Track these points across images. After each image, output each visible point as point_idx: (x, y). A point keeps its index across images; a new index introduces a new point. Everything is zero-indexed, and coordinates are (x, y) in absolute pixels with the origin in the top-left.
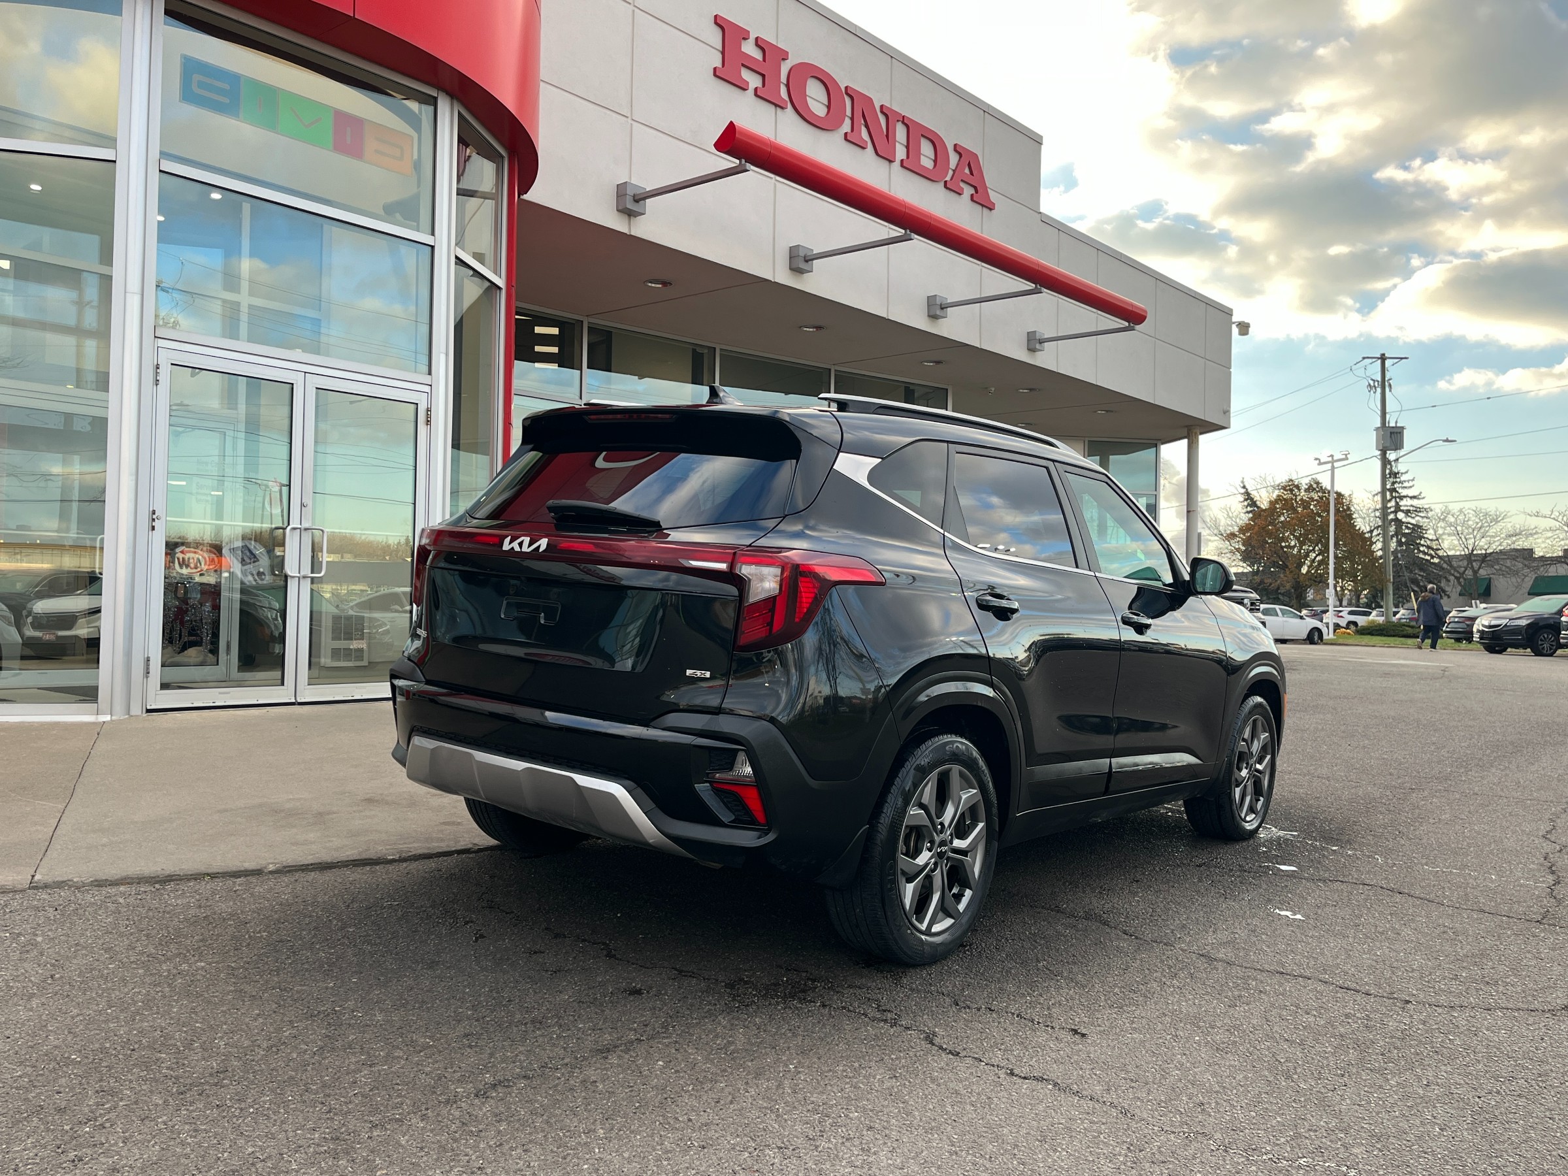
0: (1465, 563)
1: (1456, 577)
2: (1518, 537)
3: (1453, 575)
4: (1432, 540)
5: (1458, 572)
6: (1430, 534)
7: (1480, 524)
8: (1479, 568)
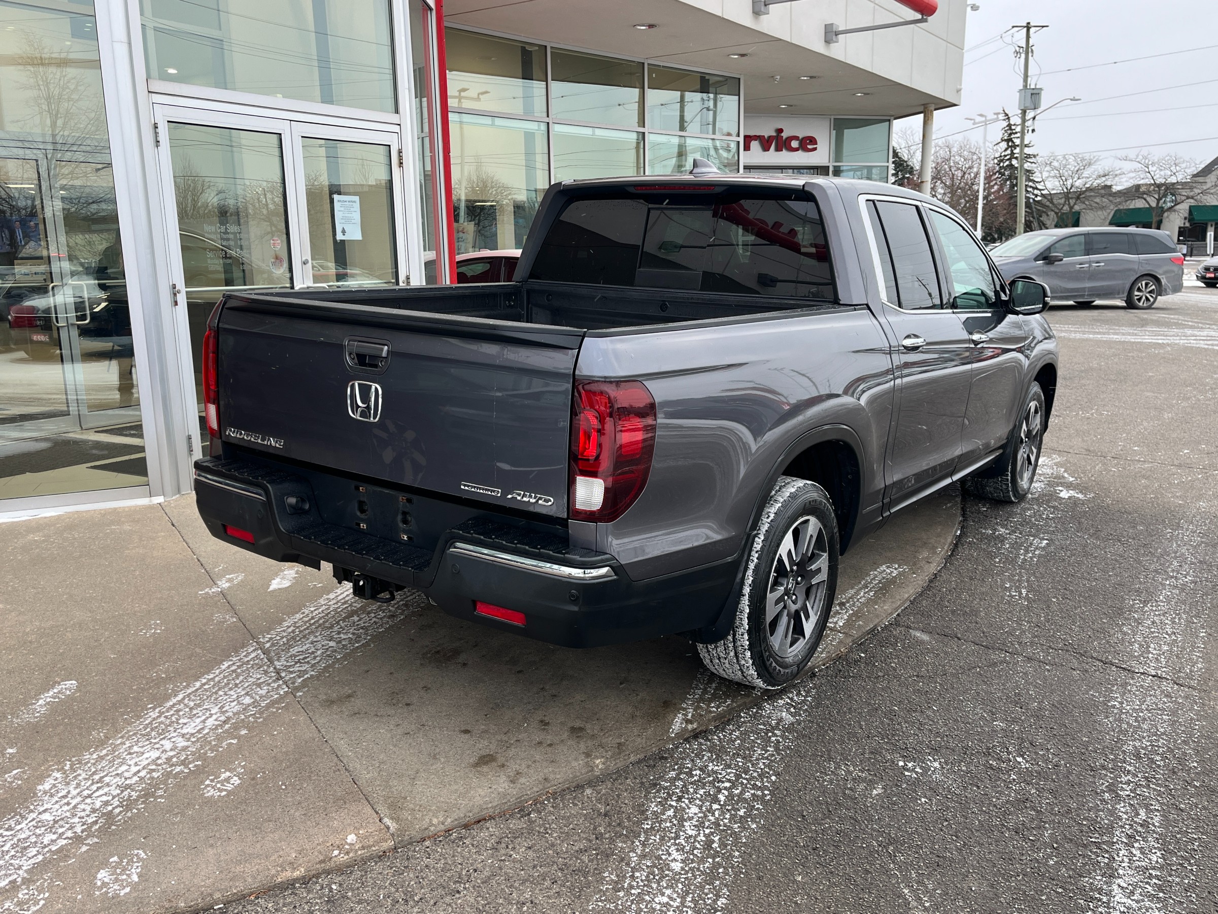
0: (1062, 201)
1: (1056, 213)
2: (1107, 177)
3: (1052, 210)
4: (1037, 182)
5: (1058, 209)
6: (1037, 177)
7: (1076, 169)
8: (1075, 204)
